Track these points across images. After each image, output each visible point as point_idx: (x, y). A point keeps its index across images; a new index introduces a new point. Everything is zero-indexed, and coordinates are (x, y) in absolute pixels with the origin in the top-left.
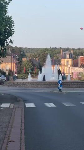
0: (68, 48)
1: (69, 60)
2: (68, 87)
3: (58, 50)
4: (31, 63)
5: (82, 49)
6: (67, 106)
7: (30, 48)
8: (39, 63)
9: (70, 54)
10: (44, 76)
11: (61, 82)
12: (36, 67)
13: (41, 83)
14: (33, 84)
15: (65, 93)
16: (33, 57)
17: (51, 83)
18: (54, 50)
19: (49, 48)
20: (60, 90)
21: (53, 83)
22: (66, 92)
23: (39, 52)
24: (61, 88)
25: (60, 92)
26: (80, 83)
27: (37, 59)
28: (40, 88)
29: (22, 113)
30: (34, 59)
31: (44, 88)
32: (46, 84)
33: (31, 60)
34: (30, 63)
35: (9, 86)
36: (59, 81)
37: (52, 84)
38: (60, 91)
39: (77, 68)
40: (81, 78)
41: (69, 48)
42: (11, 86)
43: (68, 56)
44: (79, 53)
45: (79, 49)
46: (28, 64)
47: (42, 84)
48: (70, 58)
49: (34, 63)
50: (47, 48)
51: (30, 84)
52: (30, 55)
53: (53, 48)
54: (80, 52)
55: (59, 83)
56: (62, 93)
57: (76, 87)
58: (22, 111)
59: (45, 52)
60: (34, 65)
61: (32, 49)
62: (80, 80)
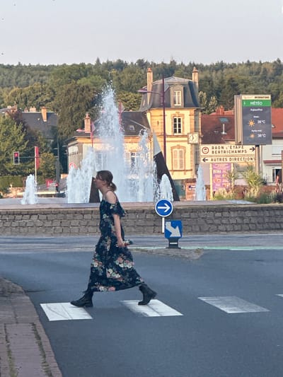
0: (173, 63)
1: (181, 112)
2: (201, 230)
3: (132, 72)
4: (20, 127)
5: (233, 66)
6: (229, 310)
7: (10, 67)
8: (54, 130)
9: (189, 89)
11: (168, 208)
12: (39, 145)
14: (50, 217)
15: (196, 256)
16: (26, 101)
18: (114, 71)
19: (94, 63)
20: (173, 242)
22: (197, 251)
23: (49, 80)
24: (175, 232)
25: (173, 252)
26: (250, 209)
27: (44, 112)
28: (79, 233)
29: (40, 345)
30: (33, 110)
33: (18, 118)
34: (15, 130)
36: (162, 203)
38: (171, 246)
39: (227, 147)
40: (245, 188)
41: (178, 63)
43: (178, 96)
44: (222, 82)
45: (221, 67)
46: (7, 133)
47: (89, 216)
48: (186, 106)
49: (33, 127)
50: (83, 65)
51: (34, 218)
52: (14, 95)
53: (109, 66)
54: (227, 78)
55: (162, 212)
56: (183, 257)
57: (237, 227)
58: (38, 337)
59: (79, 82)
60: (31, 139)
61: (20, 70)
62: (243, 197)
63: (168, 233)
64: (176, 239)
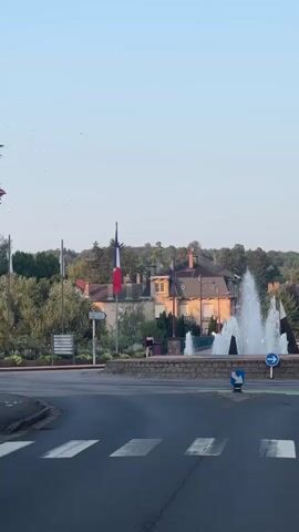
4: (293, 296)
10: (233, 338)
11: (275, 359)
13: (212, 363)
14: (188, 365)
17: (244, 362)
20: (237, 388)
21: (251, 362)
24: (241, 382)
31: (220, 380)
32: (229, 365)
33: (291, 290)
34: (289, 298)
35: (114, 373)
36: (270, 355)
37: (248, 365)
38: (236, 391)
42: (121, 372)
47: (216, 365)
51: (177, 365)
55: (270, 362)
63: (233, 380)
64: (239, 385)
